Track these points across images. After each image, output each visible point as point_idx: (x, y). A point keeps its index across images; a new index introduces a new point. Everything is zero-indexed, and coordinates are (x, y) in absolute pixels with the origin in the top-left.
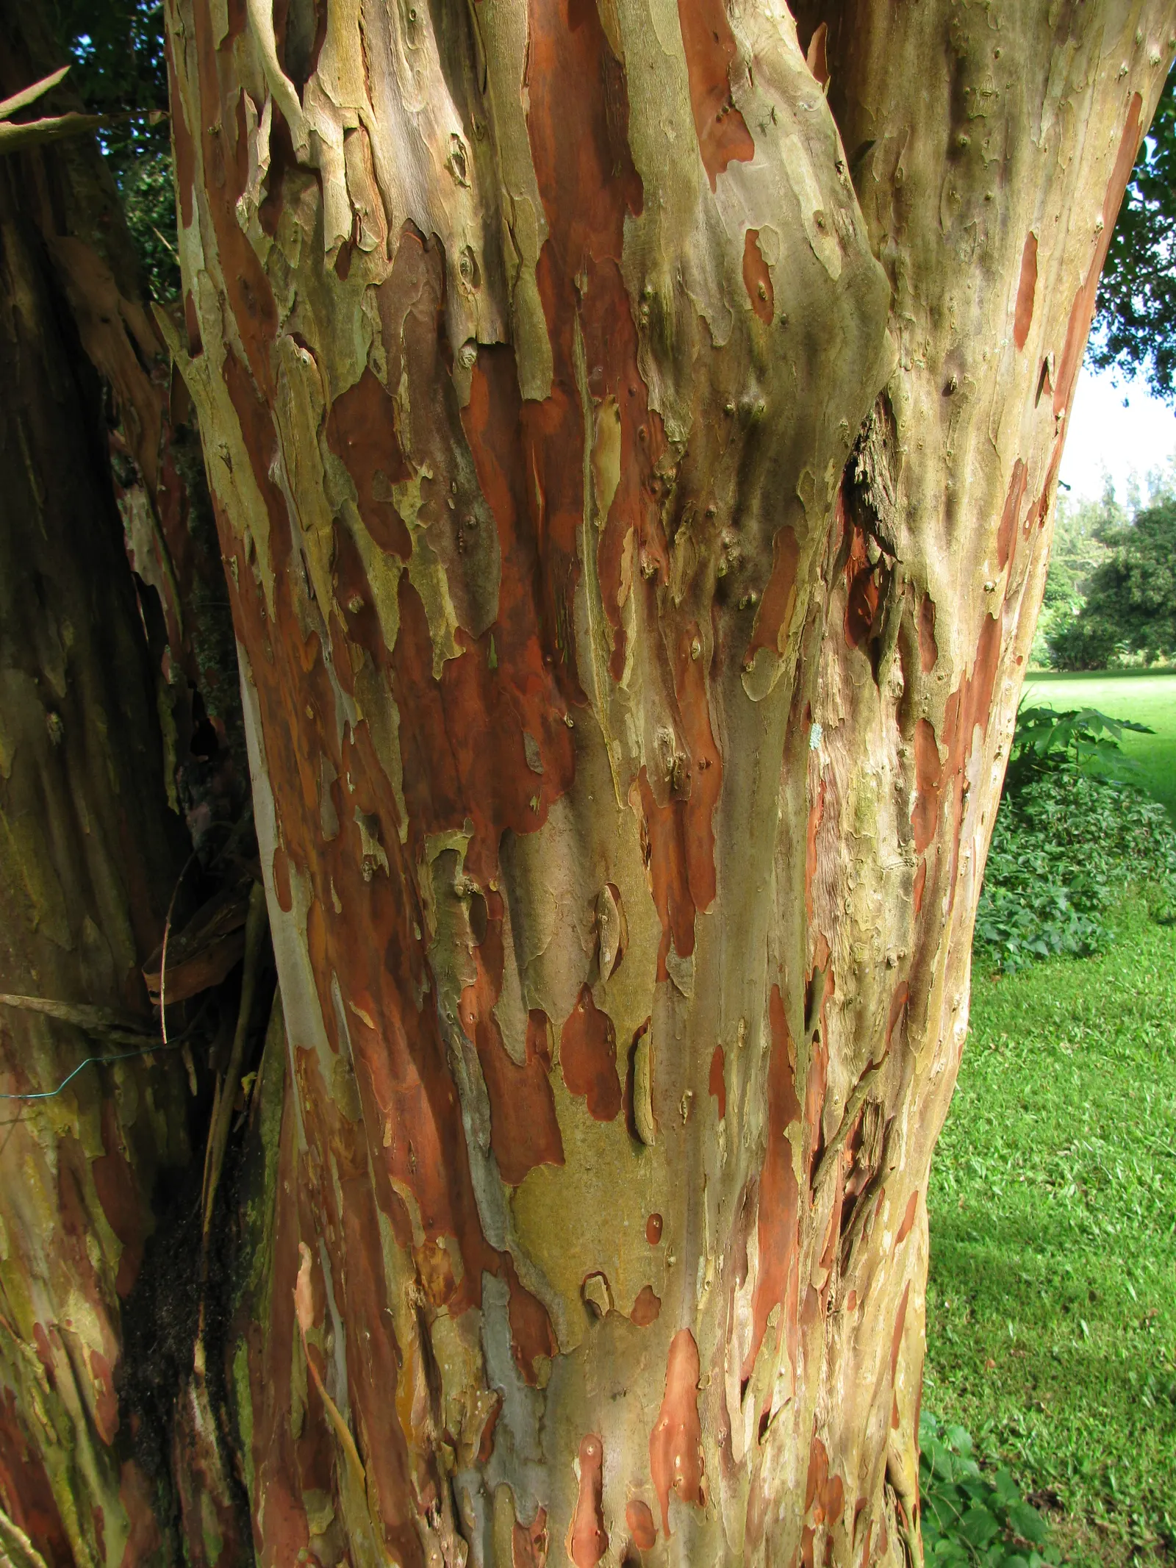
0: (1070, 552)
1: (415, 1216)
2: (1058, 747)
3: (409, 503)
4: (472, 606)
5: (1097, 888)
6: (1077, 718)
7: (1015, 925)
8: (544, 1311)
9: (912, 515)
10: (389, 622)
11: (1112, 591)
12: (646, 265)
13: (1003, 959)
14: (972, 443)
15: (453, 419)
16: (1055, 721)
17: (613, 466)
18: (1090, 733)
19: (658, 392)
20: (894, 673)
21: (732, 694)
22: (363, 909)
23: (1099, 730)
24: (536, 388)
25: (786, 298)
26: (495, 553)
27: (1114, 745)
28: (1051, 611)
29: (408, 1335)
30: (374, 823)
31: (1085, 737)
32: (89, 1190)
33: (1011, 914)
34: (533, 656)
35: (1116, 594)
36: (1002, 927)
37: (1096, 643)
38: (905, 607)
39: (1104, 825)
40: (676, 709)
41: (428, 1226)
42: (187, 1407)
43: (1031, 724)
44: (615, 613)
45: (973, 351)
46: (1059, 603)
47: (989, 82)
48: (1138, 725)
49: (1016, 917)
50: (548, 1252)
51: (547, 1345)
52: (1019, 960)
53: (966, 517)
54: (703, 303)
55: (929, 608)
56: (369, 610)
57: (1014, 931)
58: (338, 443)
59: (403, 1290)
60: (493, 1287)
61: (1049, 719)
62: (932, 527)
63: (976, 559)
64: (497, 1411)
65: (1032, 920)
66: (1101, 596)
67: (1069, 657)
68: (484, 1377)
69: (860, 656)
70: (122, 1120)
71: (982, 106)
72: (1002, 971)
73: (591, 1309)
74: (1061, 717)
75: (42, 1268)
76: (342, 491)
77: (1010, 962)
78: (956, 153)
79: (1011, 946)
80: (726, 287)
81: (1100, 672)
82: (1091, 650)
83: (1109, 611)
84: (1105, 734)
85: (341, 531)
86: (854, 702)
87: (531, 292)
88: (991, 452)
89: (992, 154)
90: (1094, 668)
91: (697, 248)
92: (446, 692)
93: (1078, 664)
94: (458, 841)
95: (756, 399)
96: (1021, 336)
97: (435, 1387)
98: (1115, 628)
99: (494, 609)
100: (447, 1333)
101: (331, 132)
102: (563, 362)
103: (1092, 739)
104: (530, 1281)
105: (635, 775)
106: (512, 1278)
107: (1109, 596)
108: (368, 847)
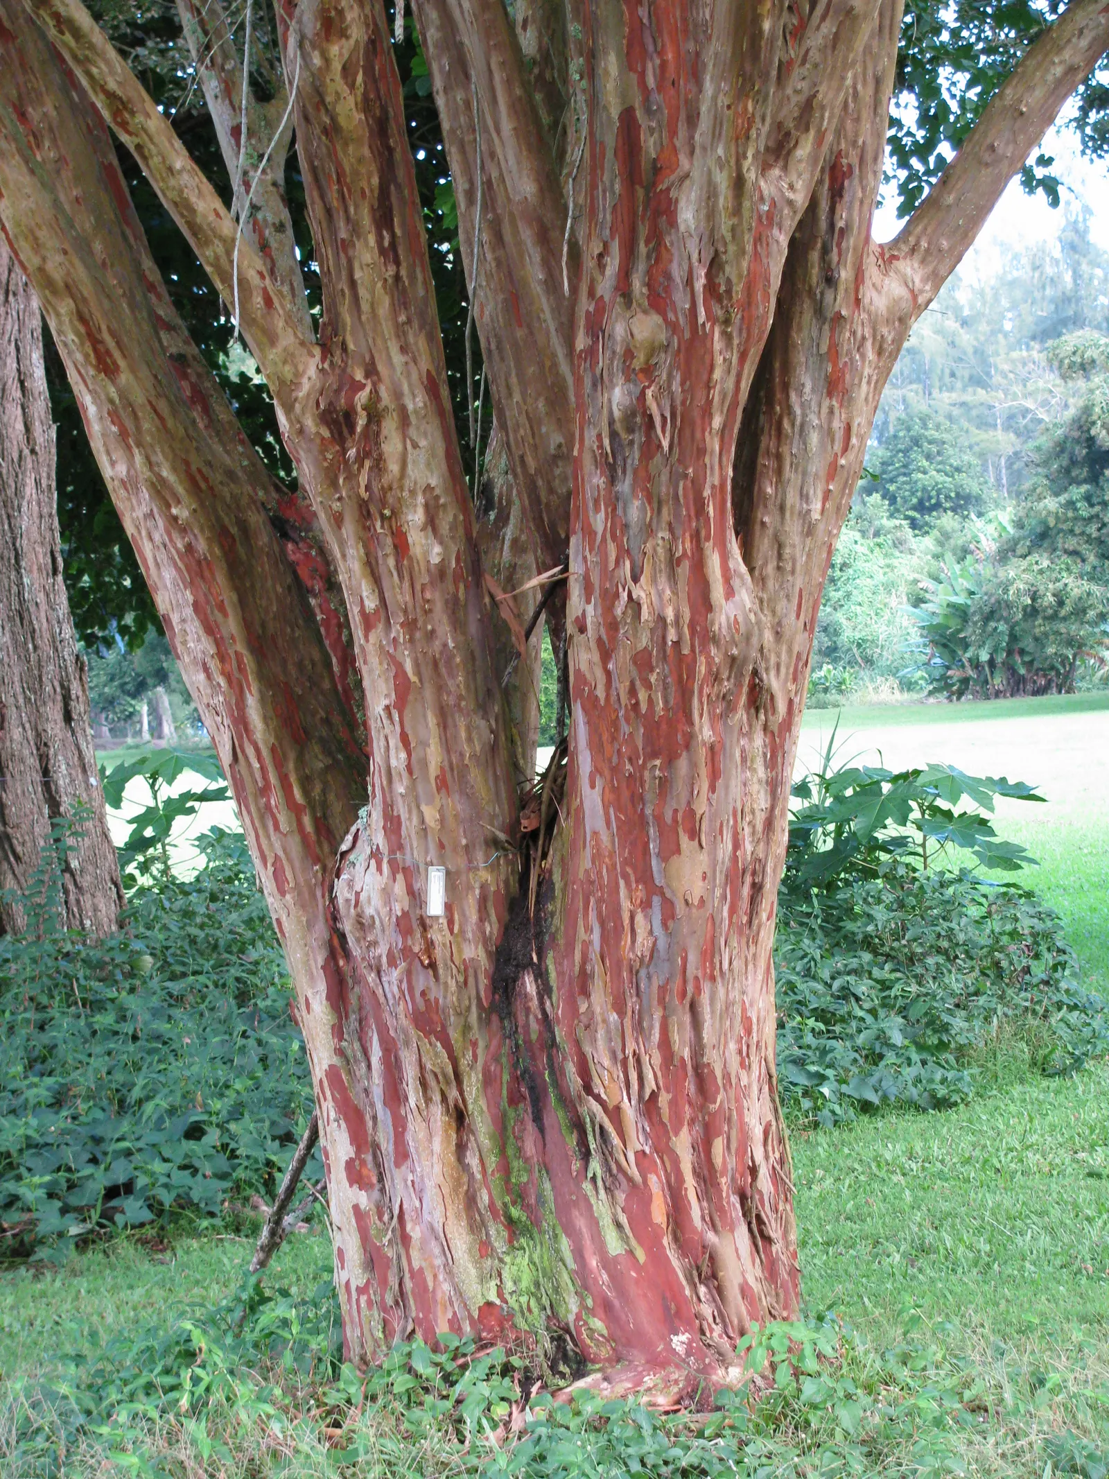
0: (978, 381)
1: (633, 878)
2: (892, 830)
3: (653, 678)
4: (666, 702)
5: (946, 1018)
6: (921, 780)
7: (831, 1066)
8: (672, 903)
9: (767, 669)
10: (644, 707)
11: (1077, 492)
12: (712, 624)
13: (816, 1109)
14: (784, 648)
15: (665, 658)
16: (886, 787)
17: (703, 669)
18: (942, 804)
19: (713, 651)
20: (762, 717)
21: (725, 723)
22: (624, 784)
23: (954, 799)
24: (686, 651)
25: (742, 629)
26: (673, 690)
27: (983, 822)
28: (928, 543)
29: (626, 922)
30: (630, 760)
31: (935, 810)
32: (490, 905)
33: (824, 1052)
34: (680, 714)
35: (1088, 498)
36: (813, 1068)
37: (1040, 626)
38: (765, 697)
39: (961, 937)
40: (713, 728)
41: (637, 882)
42: (523, 984)
43: (849, 792)
44: (701, 703)
45: (785, 622)
46: (948, 521)
47: (787, 551)
48: (1020, 785)
49: (830, 1056)
50: (674, 884)
51: (673, 916)
52: (837, 1108)
53: (783, 670)
54: (724, 631)
55: (772, 697)
56: (637, 703)
57: (830, 1073)
58: (635, 663)
59: (626, 905)
60: (656, 900)
61: (878, 783)
62: (773, 673)
63: (786, 681)
64: (655, 944)
65: (855, 1060)
66: (1051, 504)
67: (976, 664)
68: (651, 932)
69: (753, 711)
70: (503, 877)
71: (786, 556)
72: (816, 1125)
73: (686, 902)
74: (895, 779)
75: (470, 935)
76: (635, 673)
77: (826, 1112)
78: (779, 568)
79: (825, 1090)
80: (729, 627)
81: (1052, 698)
82: (1028, 644)
83: (1071, 543)
84: (966, 805)
85: (632, 684)
86: (750, 726)
87: (686, 630)
88: (790, 650)
89: (789, 568)
90: (1040, 691)
91: (723, 619)
92: (658, 724)
93: (998, 681)
94: (658, 762)
95: (735, 651)
96: (798, 616)
97: (634, 941)
98: (1086, 586)
99: (672, 702)
100: (639, 918)
101: (643, 595)
102: (693, 646)
103: (948, 814)
104: (668, 895)
105: (704, 744)
106: (663, 894)
107: (1071, 504)
108: (628, 767)
